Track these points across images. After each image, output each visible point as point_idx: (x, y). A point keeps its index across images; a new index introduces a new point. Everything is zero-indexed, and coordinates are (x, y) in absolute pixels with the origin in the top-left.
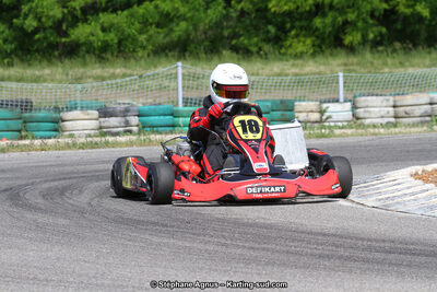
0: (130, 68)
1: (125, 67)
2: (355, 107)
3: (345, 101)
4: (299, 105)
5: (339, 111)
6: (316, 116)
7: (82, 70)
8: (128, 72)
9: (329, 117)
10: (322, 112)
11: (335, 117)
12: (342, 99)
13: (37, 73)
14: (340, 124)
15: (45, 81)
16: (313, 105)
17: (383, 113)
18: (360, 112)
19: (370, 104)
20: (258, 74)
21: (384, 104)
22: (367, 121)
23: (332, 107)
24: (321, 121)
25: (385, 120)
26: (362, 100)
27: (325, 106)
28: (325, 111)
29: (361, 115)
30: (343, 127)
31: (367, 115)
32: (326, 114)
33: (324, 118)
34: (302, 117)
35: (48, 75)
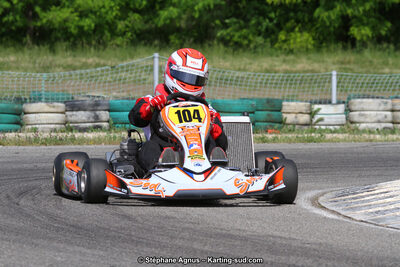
0: (103, 58)
1: (98, 56)
2: (348, 110)
3: (339, 103)
4: (288, 106)
5: (331, 114)
6: (305, 118)
7: (51, 58)
8: (102, 62)
9: (321, 120)
10: (312, 114)
11: (326, 121)
12: (334, 101)
14: (331, 127)
15: (9, 68)
16: (302, 106)
17: (380, 118)
18: (355, 116)
19: (365, 107)
20: (245, 70)
21: (382, 107)
22: (363, 126)
23: (324, 109)
24: (310, 124)
25: (384, 125)
26: (357, 103)
27: (316, 107)
28: (316, 112)
29: (356, 119)
30: (335, 132)
31: (362, 119)
32: (317, 117)
33: (314, 120)
34: (290, 118)
35: (13, 62)
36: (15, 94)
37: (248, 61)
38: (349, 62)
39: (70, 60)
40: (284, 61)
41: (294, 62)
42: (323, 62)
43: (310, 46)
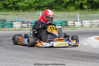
1: (28, 12)
2: (82, 23)
3: (80, 21)
4: (69, 22)
6: (73, 25)
7: (18, 13)
9: (76, 25)
10: (74, 24)
11: (77, 25)
13: (8, 13)
14: (78, 27)
16: (72, 22)
17: (88, 24)
19: (85, 22)
20: (59, 15)
21: (89, 22)
22: (85, 26)
25: (89, 26)
26: (83, 21)
27: (75, 22)
29: (83, 25)
33: (75, 25)
34: (69, 25)
35: (10, 14)
36: (11, 20)
37: (60, 13)
38: (82, 13)
39: (22, 13)
40: (68, 13)
41: (70, 13)
42: (76, 13)
43: (73, 10)
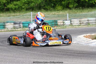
0: (20, 13)
1: (19, 13)
2: (71, 21)
3: (69, 20)
4: (58, 21)
5: (67, 23)
6: (62, 24)
7: (10, 14)
8: (20, 14)
10: (64, 23)
12: (68, 20)
14: (68, 25)
15: (1, 17)
16: (61, 21)
17: (77, 23)
18: (72, 23)
19: (74, 21)
20: (49, 14)
21: (78, 21)
22: (74, 25)
23: (66, 22)
24: (63, 25)
25: (78, 24)
26: (72, 20)
27: (64, 21)
28: (64, 22)
30: (68, 26)
31: (74, 23)
32: (65, 23)
34: (59, 24)
35: (2, 15)
38: (70, 12)
39: (14, 14)
40: (57, 12)
41: (59, 12)
42: (65, 12)
